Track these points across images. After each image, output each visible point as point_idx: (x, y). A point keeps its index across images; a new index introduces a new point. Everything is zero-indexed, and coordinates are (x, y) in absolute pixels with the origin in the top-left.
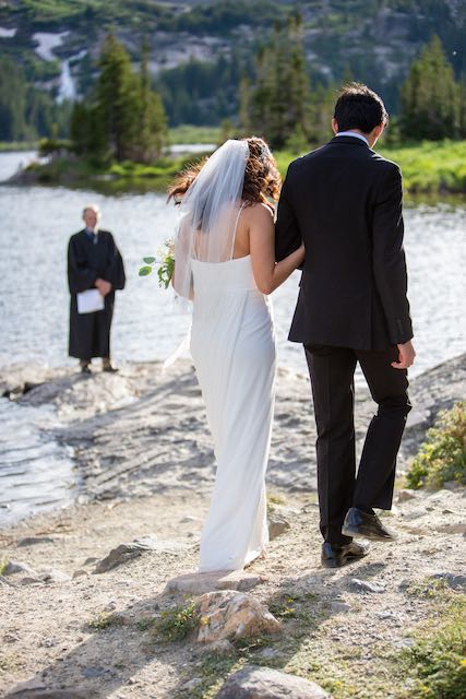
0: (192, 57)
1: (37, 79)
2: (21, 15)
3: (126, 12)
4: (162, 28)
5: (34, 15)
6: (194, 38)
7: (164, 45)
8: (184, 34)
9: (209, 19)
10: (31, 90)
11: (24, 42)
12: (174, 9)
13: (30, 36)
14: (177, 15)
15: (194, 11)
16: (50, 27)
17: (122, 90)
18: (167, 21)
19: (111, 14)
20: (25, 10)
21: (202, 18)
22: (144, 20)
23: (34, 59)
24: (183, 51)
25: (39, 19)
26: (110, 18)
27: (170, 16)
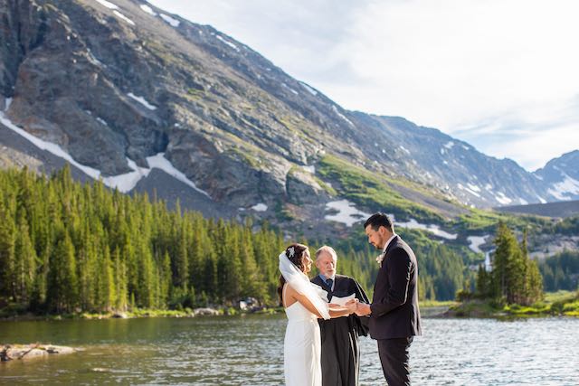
0: (565, 249)
1: (470, 264)
2: (461, 226)
3: (523, 223)
4: (545, 231)
5: (468, 226)
6: (565, 237)
7: (547, 242)
8: (560, 235)
9: (575, 226)
10: (467, 270)
11: (462, 242)
12: (553, 220)
13: (465, 239)
14: (554, 224)
15: (565, 221)
16: (478, 233)
17: (510, 258)
18: (549, 228)
19: (514, 224)
20: (462, 223)
21: (570, 225)
22: (534, 227)
23: (468, 251)
24: (559, 245)
25: (470, 228)
26: (514, 227)
27: (550, 225)
